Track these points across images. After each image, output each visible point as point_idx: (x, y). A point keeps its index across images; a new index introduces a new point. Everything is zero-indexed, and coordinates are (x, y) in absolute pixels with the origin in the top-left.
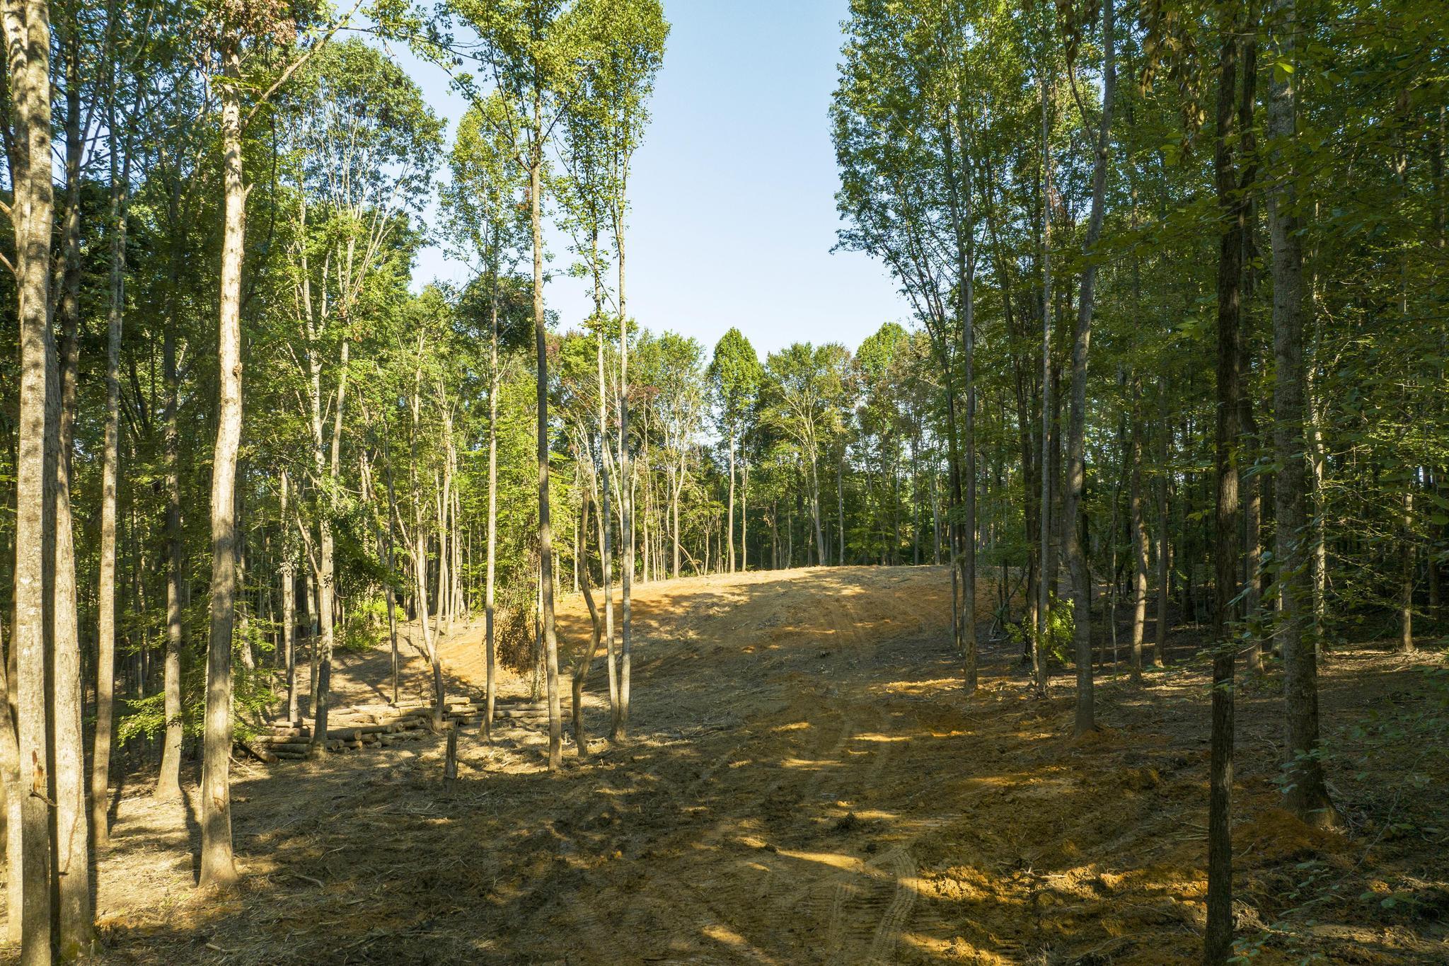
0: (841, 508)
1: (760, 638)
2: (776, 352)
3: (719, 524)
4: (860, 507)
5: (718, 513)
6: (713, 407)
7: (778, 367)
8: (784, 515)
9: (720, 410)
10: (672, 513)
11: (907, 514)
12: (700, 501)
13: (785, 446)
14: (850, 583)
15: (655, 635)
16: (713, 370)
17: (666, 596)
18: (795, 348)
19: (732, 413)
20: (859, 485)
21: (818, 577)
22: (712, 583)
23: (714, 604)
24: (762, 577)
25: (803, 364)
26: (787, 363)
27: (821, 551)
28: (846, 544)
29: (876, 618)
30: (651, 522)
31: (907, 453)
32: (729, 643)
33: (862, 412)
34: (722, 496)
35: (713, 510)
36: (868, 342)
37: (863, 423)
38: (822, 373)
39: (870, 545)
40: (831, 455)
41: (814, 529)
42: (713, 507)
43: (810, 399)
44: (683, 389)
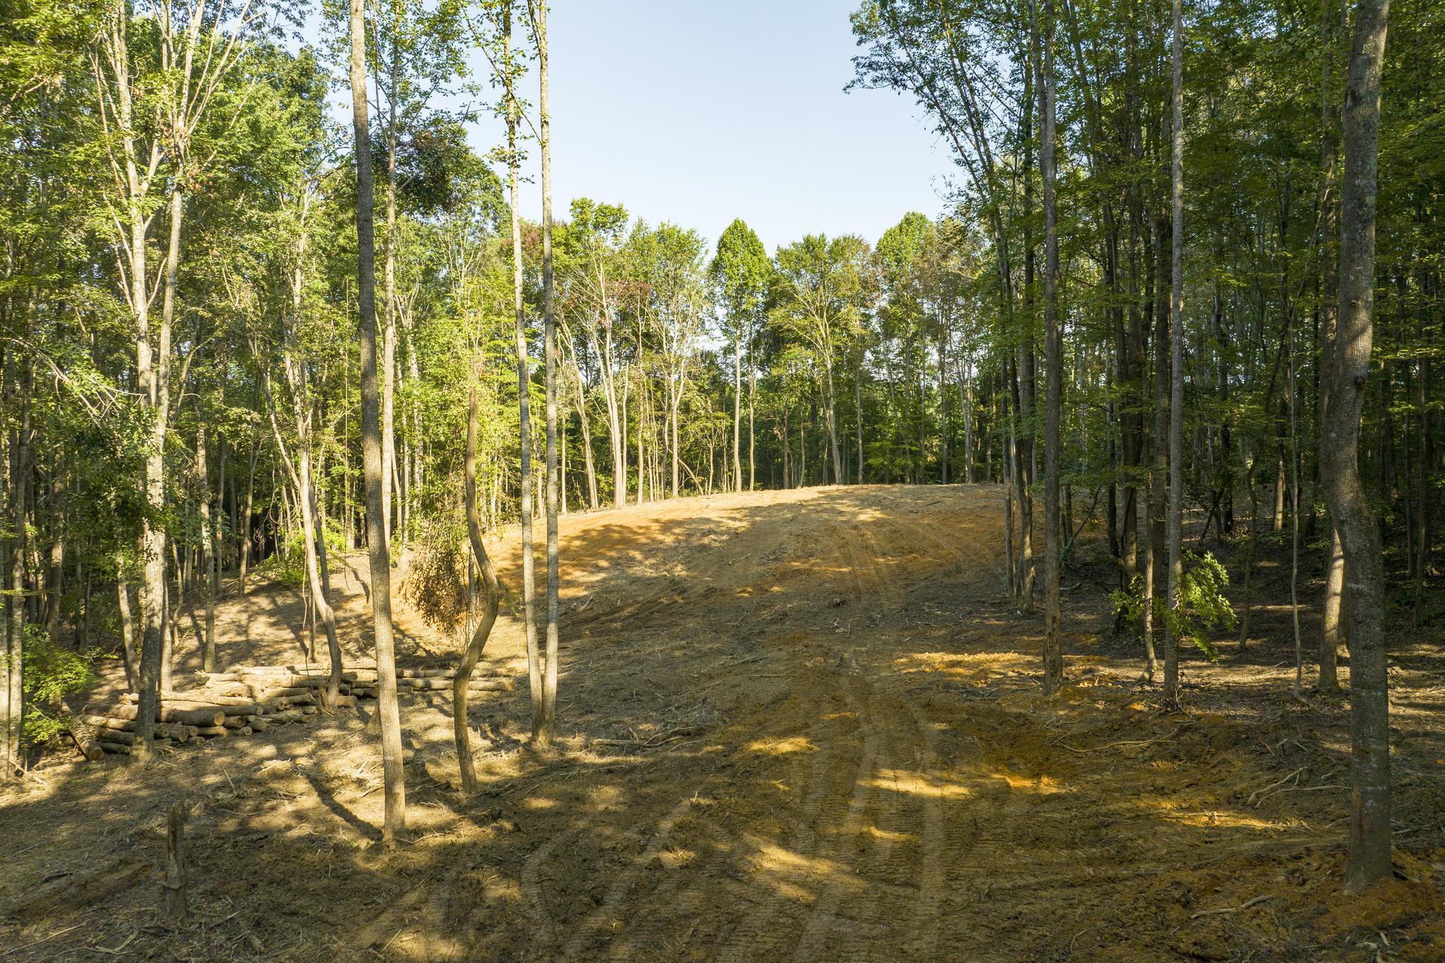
0: (860, 420)
1: (761, 576)
2: (786, 246)
3: (724, 437)
4: (882, 418)
5: (724, 424)
6: (717, 308)
7: (789, 261)
8: (796, 427)
9: (724, 311)
10: (671, 425)
11: (932, 426)
12: (703, 412)
13: (796, 350)
14: (870, 506)
15: (637, 571)
16: (716, 266)
17: (657, 521)
18: (807, 240)
19: (739, 314)
20: (879, 396)
21: (833, 498)
22: (712, 505)
23: (710, 532)
24: (768, 497)
25: (816, 258)
26: (797, 257)
27: (837, 468)
28: (865, 459)
29: (902, 552)
30: (647, 436)
31: (934, 358)
32: (724, 583)
33: (883, 312)
34: (728, 406)
35: (718, 422)
36: (890, 234)
37: (885, 326)
38: (837, 269)
39: (892, 461)
40: (849, 360)
41: (830, 442)
42: (718, 418)
43: (824, 297)
44: (682, 287)
